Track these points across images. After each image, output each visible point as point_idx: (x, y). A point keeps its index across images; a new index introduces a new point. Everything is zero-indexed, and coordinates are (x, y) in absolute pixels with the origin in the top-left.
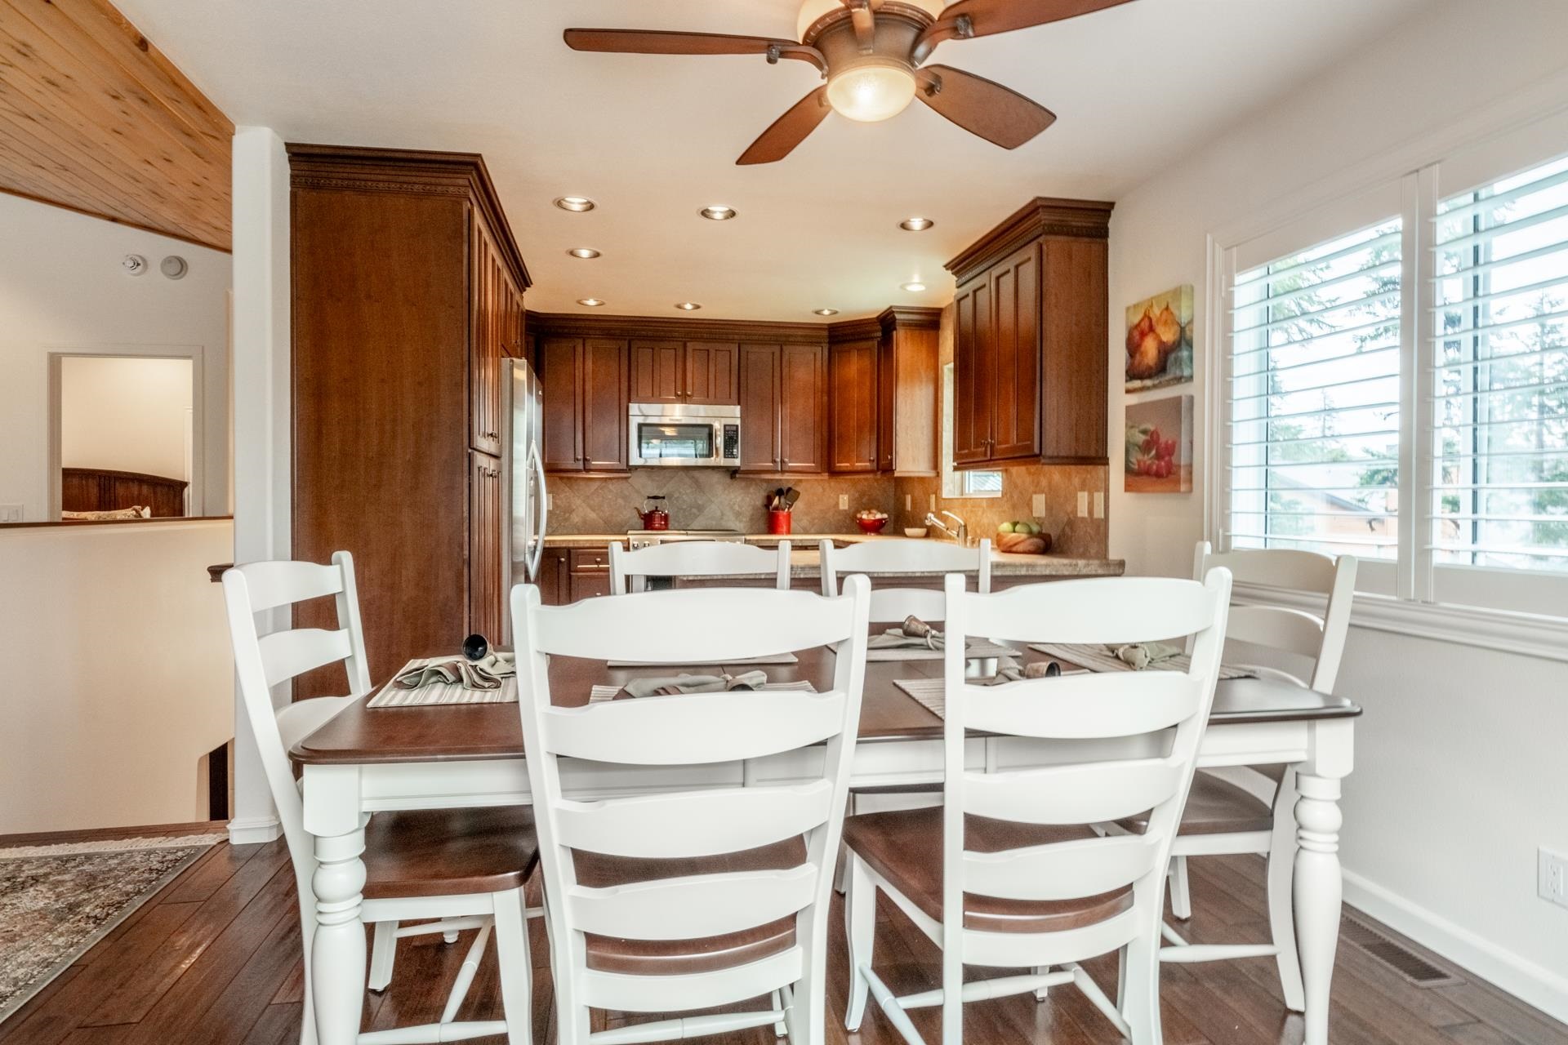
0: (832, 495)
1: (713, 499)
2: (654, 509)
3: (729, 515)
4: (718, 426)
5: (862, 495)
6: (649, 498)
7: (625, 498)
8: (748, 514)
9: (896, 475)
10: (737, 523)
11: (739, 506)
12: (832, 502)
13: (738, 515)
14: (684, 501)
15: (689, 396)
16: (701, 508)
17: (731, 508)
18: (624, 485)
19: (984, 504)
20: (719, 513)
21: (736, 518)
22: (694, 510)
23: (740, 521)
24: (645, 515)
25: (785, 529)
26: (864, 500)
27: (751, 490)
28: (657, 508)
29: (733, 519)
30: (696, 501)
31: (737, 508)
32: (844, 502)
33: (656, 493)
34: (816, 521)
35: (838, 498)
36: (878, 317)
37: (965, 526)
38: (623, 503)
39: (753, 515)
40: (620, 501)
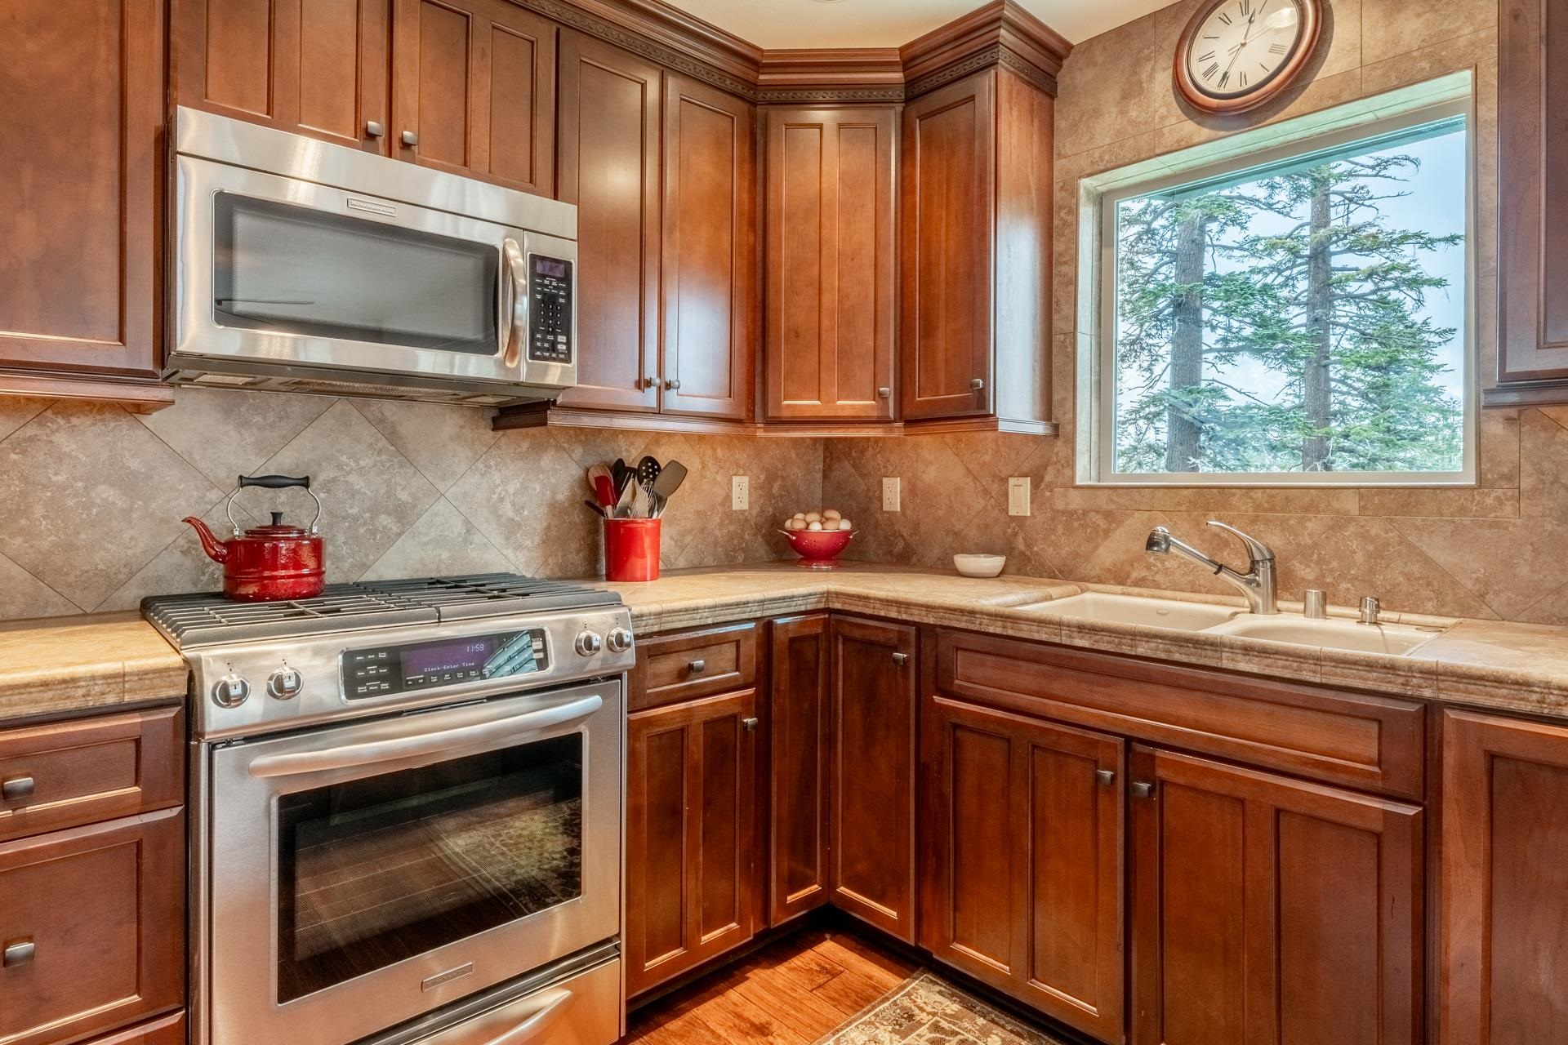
0: (719, 478)
1: (441, 487)
2: (268, 522)
3: (491, 533)
4: (517, 258)
5: (771, 477)
6: (244, 482)
7: (128, 483)
8: (540, 526)
9: (1003, 427)
10: (509, 552)
11: (513, 504)
12: (721, 493)
13: (511, 529)
14: (353, 494)
15: (406, 146)
16: (404, 515)
17: (494, 511)
18: (124, 436)
19: (1351, 505)
20: (460, 528)
21: (507, 539)
22: (385, 520)
23: (518, 547)
24: (231, 545)
25: (649, 560)
26: (775, 490)
27: (546, 461)
28: (276, 516)
29: (497, 540)
30: (390, 493)
31: (510, 513)
32: (741, 494)
33: (256, 466)
34: (689, 538)
35: (730, 482)
36: (902, 50)
37: (1272, 560)
38: (120, 502)
39: (548, 528)
40: (106, 493)
